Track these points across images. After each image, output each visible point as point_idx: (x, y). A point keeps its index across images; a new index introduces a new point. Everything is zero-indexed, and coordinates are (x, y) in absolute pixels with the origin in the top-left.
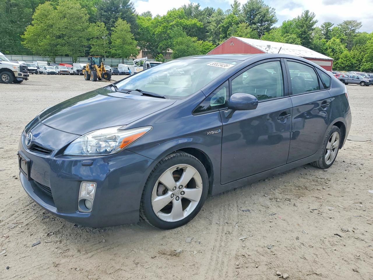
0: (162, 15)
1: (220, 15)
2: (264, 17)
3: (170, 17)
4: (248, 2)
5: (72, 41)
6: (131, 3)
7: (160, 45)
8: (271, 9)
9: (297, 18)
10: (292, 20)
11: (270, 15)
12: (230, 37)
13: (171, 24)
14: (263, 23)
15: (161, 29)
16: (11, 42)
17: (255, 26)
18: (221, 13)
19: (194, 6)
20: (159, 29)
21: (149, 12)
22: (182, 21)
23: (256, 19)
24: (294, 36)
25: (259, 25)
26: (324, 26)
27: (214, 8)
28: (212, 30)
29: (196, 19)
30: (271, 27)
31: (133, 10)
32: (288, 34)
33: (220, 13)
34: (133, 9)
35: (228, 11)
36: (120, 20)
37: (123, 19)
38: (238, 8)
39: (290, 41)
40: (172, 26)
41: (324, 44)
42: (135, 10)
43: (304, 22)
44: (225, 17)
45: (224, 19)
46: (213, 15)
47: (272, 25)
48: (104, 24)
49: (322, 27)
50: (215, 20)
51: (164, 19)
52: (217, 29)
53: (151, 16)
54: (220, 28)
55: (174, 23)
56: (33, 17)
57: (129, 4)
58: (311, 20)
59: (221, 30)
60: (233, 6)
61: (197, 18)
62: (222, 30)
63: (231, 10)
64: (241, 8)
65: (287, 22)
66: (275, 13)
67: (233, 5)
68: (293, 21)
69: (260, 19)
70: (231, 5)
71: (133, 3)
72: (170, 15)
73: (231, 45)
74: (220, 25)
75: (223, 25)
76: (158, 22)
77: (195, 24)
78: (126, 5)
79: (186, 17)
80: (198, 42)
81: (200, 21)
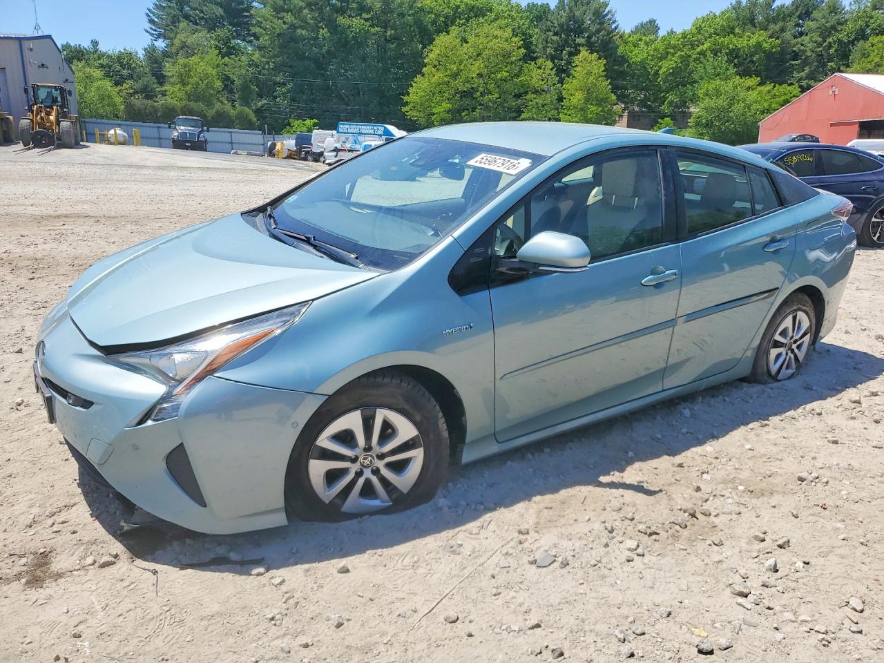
0: (679, 31)
1: (833, 14)
3: (699, 33)
5: (490, 101)
6: (609, 12)
7: (669, 99)
13: (700, 48)
15: (676, 62)
18: (838, 9)
20: (667, 66)
21: (652, 22)
22: (726, 40)
28: (809, 54)
29: (762, 32)
31: (613, 26)
33: (835, 7)
34: (614, 22)
36: (584, 52)
37: (591, 49)
40: (702, 53)
42: (618, 26)
44: (847, 16)
45: (846, 21)
46: (815, 14)
48: (552, 62)
50: (818, 28)
51: (683, 40)
52: (821, 49)
53: (656, 33)
54: (830, 46)
55: (707, 45)
56: (426, 61)
57: (605, 12)
59: (832, 51)
61: (765, 31)
62: (836, 51)
72: (699, 30)
73: (831, 93)
74: (830, 40)
75: (839, 40)
76: (668, 46)
77: (759, 45)
78: (600, 16)
79: (737, 30)
80: (760, 88)
81: (771, 37)
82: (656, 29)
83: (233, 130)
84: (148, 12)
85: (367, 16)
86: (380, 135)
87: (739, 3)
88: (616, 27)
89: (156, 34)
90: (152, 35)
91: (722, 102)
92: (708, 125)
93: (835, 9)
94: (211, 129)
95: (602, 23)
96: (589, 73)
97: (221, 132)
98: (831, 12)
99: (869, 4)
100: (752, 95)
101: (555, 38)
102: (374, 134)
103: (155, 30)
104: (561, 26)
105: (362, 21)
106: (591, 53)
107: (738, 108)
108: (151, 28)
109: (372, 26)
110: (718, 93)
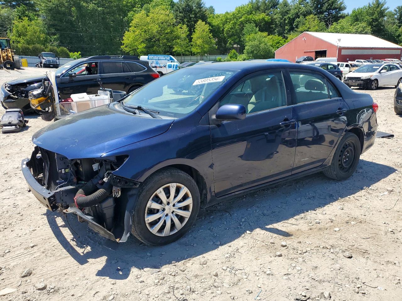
0: (231, 12)
2: (332, 5)
3: (239, 13)
7: (230, 41)
10: (362, 8)
11: (339, 3)
13: (240, 20)
14: (331, 12)
15: (231, 25)
17: (323, 15)
20: (227, 27)
22: (250, 16)
23: (324, 8)
24: (364, 24)
25: (326, 14)
26: (398, 10)
28: (278, 22)
29: (263, 13)
30: (340, 15)
32: (358, 23)
35: (293, 1)
37: (203, 20)
39: (359, 30)
41: (397, 30)
43: (375, 9)
44: (291, 7)
45: (291, 9)
46: (278, 6)
47: (340, 13)
48: (186, 26)
49: (395, 11)
50: (280, 12)
51: (233, 16)
52: (282, 21)
54: (285, 20)
55: (243, 19)
58: (382, 7)
59: (286, 22)
61: (265, 13)
62: (288, 21)
65: (356, 9)
69: (328, 8)
72: (239, 11)
73: (303, 40)
74: (286, 17)
75: (289, 17)
76: (227, 19)
77: (263, 19)
78: (199, 5)
79: (253, 12)
80: (268, 37)
81: (267, 15)
85: (95, 2)
86: (168, 60)
87: (252, 1)
91: (256, 43)
92: (252, 52)
93: (286, 4)
94: (60, 58)
95: (200, 8)
96: (204, 30)
98: (285, 6)
99: (298, 3)
100: (266, 39)
101: (181, 14)
102: (166, 60)
104: (183, 9)
105: (93, 5)
107: (262, 45)
109: (98, 7)
110: (254, 39)
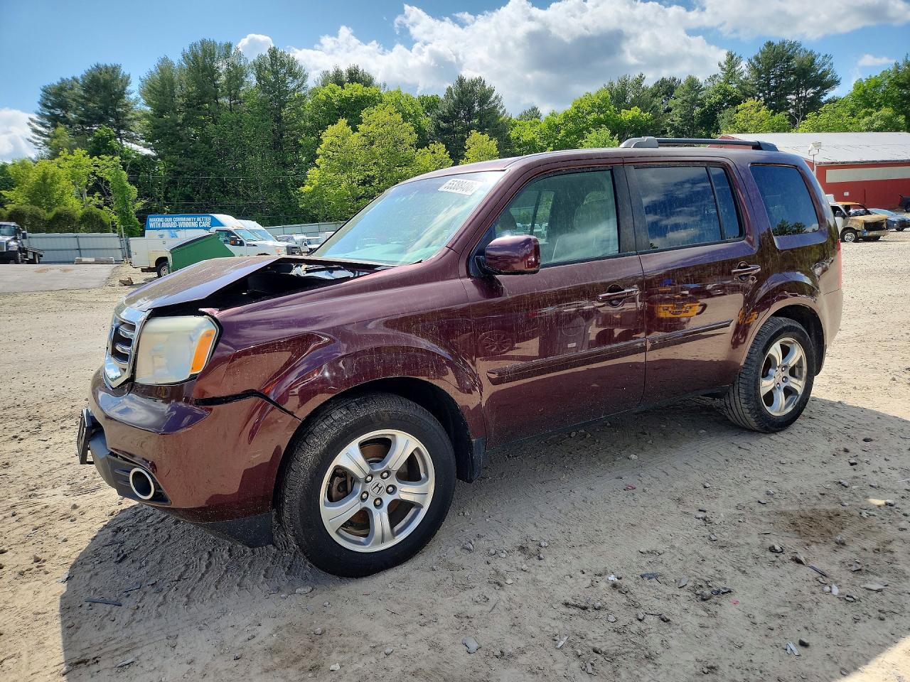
0: (561, 112)
1: (693, 92)
3: (579, 112)
4: (761, 51)
6: (496, 98)
8: (821, 58)
9: (891, 69)
10: (878, 76)
11: (819, 72)
12: (718, 135)
14: (802, 93)
16: (283, 203)
18: (696, 86)
19: (630, 81)
21: (534, 109)
24: (887, 112)
25: (791, 99)
27: (678, 78)
28: (676, 127)
29: (636, 107)
30: (825, 99)
31: (501, 111)
32: (870, 110)
33: (693, 85)
34: (501, 108)
35: (712, 79)
36: (475, 135)
37: (481, 129)
38: (737, 68)
39: (876, 125)
46: (676, 93)
47: (825, 94)
48: (444, 146)
50: (681, 104)
51: (565, 119)
52: (687, 122)
53: (539, 118)
56: (318, 152)
57: (492, 99)
60: (725, 66)
61: (639, 107)
63: (720, 74)
64: (744, 68)
65: (865, 81)
66: (832, 64)
67: (723, 64)
68: (881, 76)
70: (720, 65)
71: (500, 97)
72: (579, 108)
75: (702, 112)
78: (487, 103)
81: (644, 112)
82: (538, 116)
83: (79, 234)
84: (30, 122)
88: (504, 112)
89: (40, 143)
90: (36, 144)
93: (694, 87)
97: (65, 237)
98: (691, 90)
102: (198, 227)
103: (39, 139)
104: (451, 113)
106: (483, 134)
108: (35, 138)
